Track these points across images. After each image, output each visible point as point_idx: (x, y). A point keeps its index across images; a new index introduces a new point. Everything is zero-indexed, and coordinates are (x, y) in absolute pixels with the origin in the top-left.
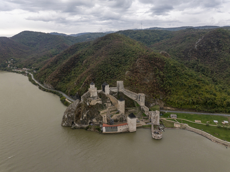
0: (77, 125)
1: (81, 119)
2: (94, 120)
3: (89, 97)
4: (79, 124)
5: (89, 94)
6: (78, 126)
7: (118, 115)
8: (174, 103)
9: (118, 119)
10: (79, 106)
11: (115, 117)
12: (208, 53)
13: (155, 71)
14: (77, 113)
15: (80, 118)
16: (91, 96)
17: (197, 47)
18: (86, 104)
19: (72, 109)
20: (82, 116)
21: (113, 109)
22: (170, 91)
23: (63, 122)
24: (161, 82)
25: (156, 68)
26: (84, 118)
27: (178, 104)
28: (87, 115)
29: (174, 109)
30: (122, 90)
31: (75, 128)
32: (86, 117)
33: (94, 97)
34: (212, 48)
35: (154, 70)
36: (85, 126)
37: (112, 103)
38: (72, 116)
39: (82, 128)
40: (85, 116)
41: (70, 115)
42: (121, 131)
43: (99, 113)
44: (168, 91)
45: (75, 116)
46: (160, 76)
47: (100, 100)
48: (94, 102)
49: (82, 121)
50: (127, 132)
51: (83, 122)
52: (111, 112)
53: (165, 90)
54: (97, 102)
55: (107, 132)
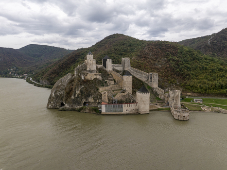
1: (73, 97)
2: (91, 100)
3: (85, 70)
4: (69, 103)
5: (85, 66)
6: (68, 107)
7: (123, 94)
8: (196, 87)
9: (124, 99)
10: (72, 81)
11: (119, 97)
12: (224, 47)
14: (68, 90)
15: (71, 96)
16: (88, 69)
17: (210, 43)
18: (80, 77)
19: (62, 85)
20: (73, 93)
21: (116, 88)
22: (188, 75)
23: (49, 102)
24: (176, 66)
25: (168, 54)
26: (76, 96)
27: (201, 88)
28: (81, 92)
29: (196, 94)
30: (128, 68)
32: (79, 94)
33: (91, 71)
35: (166, 56)
36: (79, 107)
37: (115, 82)
38: (61, 95)
39: (74, 110)
40: (78, 92)
41: (58, 93)
42: (128, 112)
43: (98, 90)
44: (187, 75)
45: (65, 95)
46: (173, 60)
47: (100, 75)
48: (90, 77)
49: (74, 100)
51: (75, 102)
52: (113, 91)
53: (182, 75)
54: (95, 77)
55: (107, 113)
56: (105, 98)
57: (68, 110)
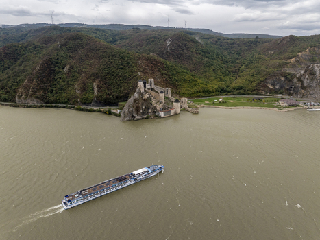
0: (138, 117)
1: (141, 111)
2: (150, 111)
4: (139, 115)
11: (161, 106)
12: (181, 54)
13: (159, 71)
14: (135, 107)
17: (170, 49)
19: (130, 104)
20: (141, 109)
24: (170, 79)
26: (143, 110)
27: (188, 94)
30: (153, 87)
31: (138, 120)
32: (144, 108)
34: (183, 50)
36: (145, 116)
38: (131, 111)
39: (143, 118)
41: (129, 110)
42: (173, 114)
43: (152, 104)
44: (178, 86)
45: (134, 110)
50: (176, 114)
51: (143, 113)
53: (175, 86)
54: (147, 96)
55: (164, 116)
56: (158, 108)
57: (140, 119)
